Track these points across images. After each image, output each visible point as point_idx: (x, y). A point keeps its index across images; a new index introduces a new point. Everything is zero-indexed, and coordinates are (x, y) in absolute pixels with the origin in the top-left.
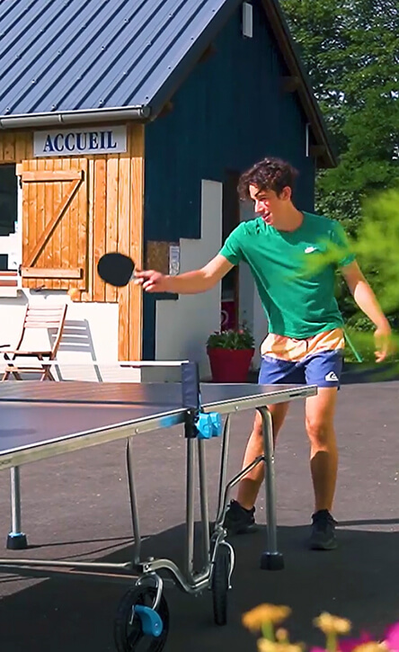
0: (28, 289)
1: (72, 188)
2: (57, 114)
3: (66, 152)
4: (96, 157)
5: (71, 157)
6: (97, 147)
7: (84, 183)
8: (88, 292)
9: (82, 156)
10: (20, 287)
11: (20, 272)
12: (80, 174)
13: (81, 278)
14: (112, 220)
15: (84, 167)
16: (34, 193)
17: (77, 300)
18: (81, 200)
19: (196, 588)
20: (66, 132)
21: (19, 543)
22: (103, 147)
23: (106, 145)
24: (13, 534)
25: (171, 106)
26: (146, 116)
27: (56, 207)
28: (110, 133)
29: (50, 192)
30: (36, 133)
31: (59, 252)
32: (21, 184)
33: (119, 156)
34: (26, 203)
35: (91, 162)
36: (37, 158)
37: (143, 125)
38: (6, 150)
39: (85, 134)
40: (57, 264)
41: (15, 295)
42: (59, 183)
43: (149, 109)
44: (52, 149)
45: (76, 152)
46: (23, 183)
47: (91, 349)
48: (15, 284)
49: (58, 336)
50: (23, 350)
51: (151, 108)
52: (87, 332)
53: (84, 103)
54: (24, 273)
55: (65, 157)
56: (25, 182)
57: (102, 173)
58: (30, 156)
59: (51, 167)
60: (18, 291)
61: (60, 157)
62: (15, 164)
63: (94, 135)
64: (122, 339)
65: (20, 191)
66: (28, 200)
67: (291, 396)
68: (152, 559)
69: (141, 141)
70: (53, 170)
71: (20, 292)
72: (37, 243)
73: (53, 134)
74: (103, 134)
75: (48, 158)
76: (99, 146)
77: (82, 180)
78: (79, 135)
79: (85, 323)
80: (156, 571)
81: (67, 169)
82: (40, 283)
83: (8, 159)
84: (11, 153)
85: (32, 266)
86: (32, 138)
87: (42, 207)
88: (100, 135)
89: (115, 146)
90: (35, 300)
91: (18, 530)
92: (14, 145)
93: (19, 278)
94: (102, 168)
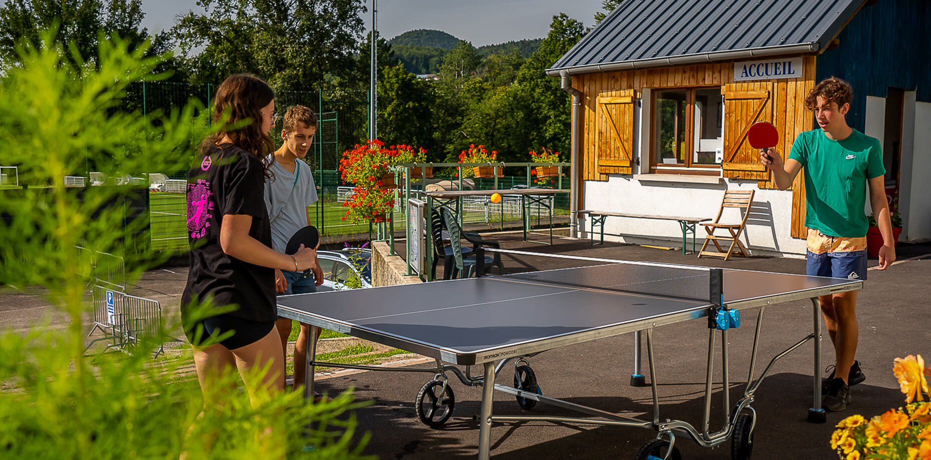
0: (728, 179)
1: (761, 104)
2: (749, 50)
3: (757, 78)
4: (779, 81)
5: (761, 81)
6: (780, 74)
7: (770, 100)
8: (770, 181)
9: (769, 81)
10: (721, 177)
11: (722, 166)
12: (767, 93)
13: (766, 171)
14: (790, 128)
15: (770, 88)
16: (733, 107)
17: (762, 187)
18: (767, 114)
19: (711, 443)
20: (757, 63)
21: (639, 382)
22: (784, 73)
23: (787, 72)
24: (635, 375)
25: (838, 42)
26: (815, 50)
27: (749, 118)
28: (790, 63)
29: (745, 107)
30: (735, 64)
31: (750, 151)
32: (724, 102)
33: (796, 80)
34: (728, 115)
35: (776, 84)
36: (736, 82)
37: (815, 57)
38: (714, 76)
39: (772, 63)
40: (748, 161)
41: (718, 183)
42: (752, 100)
43: (818, 45)
44: (747, 76)
45: (765, 77)
46: (726, 101)
47: (771, 224)
48: (718, 174)
49: (746, 213)
50: (721, 222)
51: (819, 43)
52: (770, 211)
53: (770, 41)
54: (725, 167)
55: (757, 81)
56: (727, 100)
57: (783, 93)
58: (731, 81)
59: (746, 89)
60: (720, 179)
61: (753, 81)
62: (720, 86)
63: (778, 64)
64: (794, 218)
65: (723, 106)
66: (729, 114)
67: (831, 291)
68: (669, 420)
69: (813, 69)
70: (748, 91)
71: (721, 180)
72: (735, 145)
73: (748, 64)
74: (784, 64)
75: (744, 82)
76: (782, 73)
77: (769, 98)
78: (767, 65)
79: (768, 204)
80: (671, 430)
81: (757, 90)
82: (736, 174)
83: (716, 83)
84: (718, 78)
85: (731, 161)
86: (733, 67)
87: (739, 118)
88: (782, 64)
89: (794, 73)
90: (733, 187)
91: (639, 373)
92: (720, 72)
93: (721, 170)
94: (784, 89)
